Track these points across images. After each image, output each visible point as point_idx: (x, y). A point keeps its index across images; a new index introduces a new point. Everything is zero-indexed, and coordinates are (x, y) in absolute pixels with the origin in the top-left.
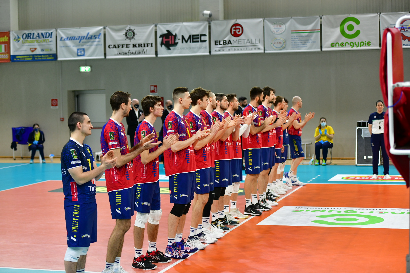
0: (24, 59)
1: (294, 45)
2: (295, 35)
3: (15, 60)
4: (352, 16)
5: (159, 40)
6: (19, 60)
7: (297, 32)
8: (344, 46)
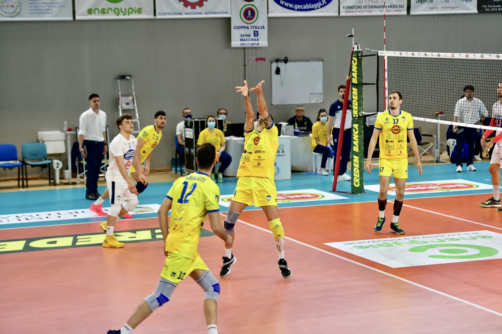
1: (34, 10)
8: (106, 14)
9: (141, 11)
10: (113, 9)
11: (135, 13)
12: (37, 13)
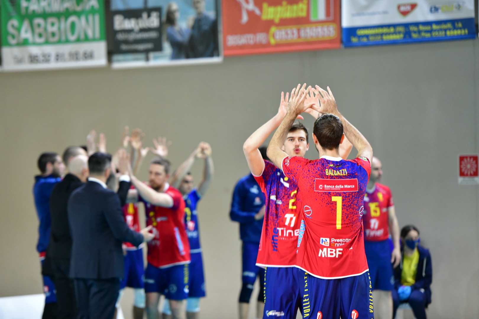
0: (379, 38)
3: (354, 40)
6: (365, 40)
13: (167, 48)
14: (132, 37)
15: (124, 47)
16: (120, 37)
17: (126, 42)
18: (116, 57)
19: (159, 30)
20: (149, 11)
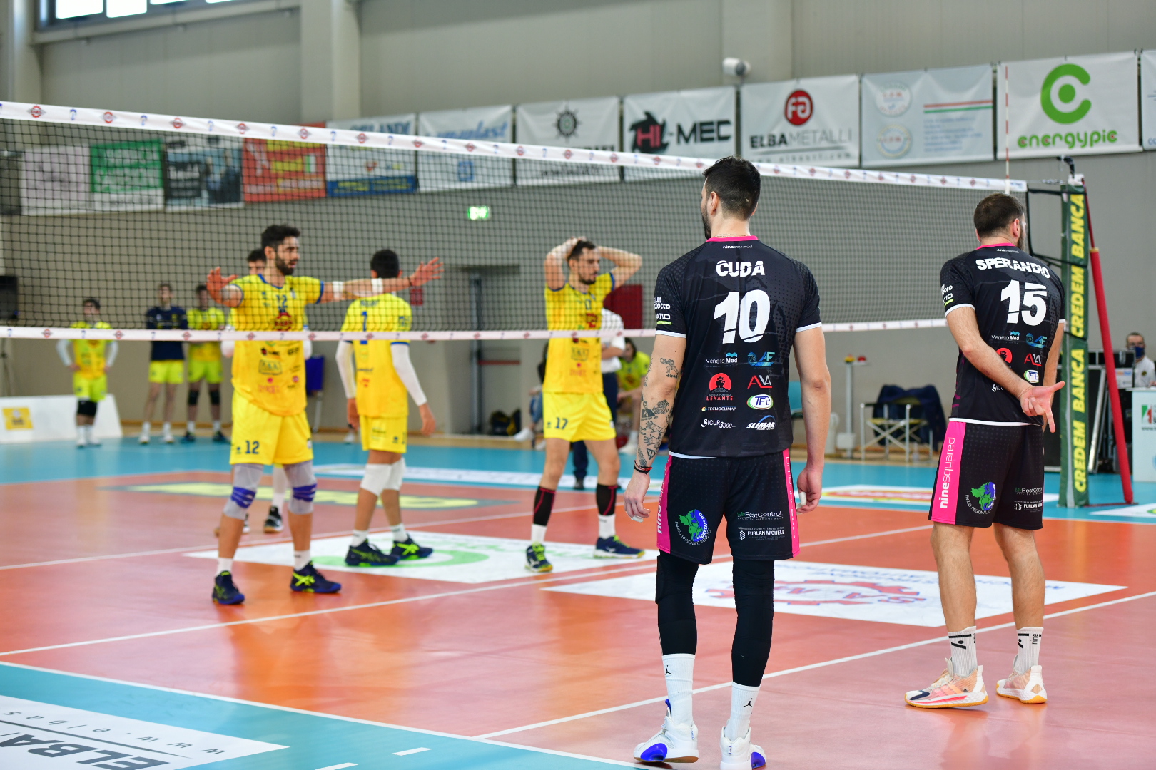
0: (351, 190)
1: (932, 144)
2: (933, 116)
3: (336, 191)
4: (1072, 60)
5: (629, 137)
6: (343, 191)
7: (938, 108)
8: (1051, 146)
9: (1115, 136)
10: (1063, 135)
11: (1104, 140)
12: (936, 150)
13: (205, 194)
14: (181, 185)
15: (175, 194)
16: (174, 185)
17: (178, 189)
18: (169, 202)
19: (199, 180)
20: (192, 164)
